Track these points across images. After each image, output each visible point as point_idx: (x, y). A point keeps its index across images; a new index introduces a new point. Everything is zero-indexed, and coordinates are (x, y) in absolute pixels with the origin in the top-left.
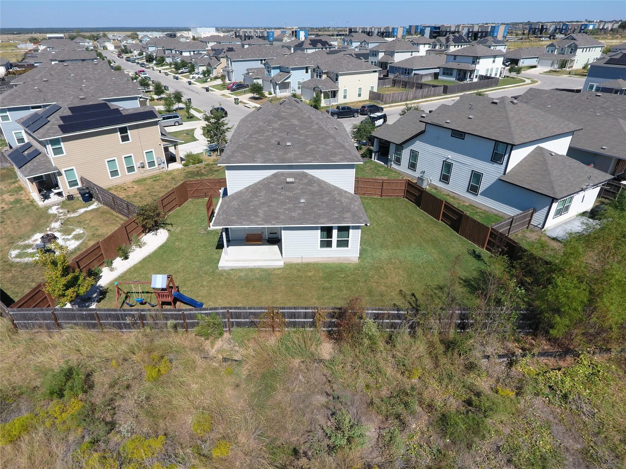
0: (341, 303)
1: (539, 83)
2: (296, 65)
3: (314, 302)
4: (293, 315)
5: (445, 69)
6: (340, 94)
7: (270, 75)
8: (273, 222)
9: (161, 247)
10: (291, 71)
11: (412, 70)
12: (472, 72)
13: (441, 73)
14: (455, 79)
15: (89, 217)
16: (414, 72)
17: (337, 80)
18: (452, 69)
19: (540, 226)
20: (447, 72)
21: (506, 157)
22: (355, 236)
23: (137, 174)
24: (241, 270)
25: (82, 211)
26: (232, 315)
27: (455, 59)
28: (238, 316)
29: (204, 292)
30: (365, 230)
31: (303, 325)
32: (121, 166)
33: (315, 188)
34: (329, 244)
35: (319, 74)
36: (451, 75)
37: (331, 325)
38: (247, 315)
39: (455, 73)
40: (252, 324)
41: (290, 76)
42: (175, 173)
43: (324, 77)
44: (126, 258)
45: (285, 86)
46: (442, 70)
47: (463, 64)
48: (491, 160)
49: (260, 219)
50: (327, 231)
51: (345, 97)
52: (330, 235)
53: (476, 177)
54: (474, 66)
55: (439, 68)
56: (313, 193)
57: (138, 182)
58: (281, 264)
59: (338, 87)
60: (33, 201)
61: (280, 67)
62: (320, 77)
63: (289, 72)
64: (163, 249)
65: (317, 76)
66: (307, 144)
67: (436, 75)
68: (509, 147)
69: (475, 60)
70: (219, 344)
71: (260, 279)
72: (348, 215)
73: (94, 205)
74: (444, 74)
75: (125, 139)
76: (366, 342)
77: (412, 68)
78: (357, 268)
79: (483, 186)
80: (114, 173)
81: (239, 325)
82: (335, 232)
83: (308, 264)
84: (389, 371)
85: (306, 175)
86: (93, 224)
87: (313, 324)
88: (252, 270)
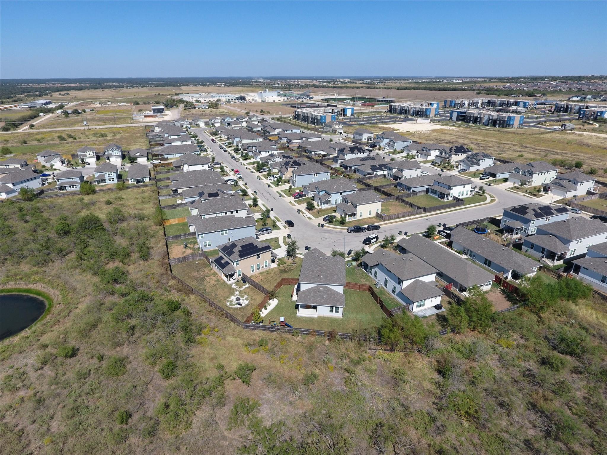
0: (331, 331)
2: (334, 191)
3: (325, 329)
4: (319, 332)
5: (432, 189)
6: (358, 215)
7: (319, 194)
8: (315, 303)
9: (276, 306)
12: (448, 195)
14: (437, 197)
15: (247, 290)
16: (412, 189)
17: (356, 206)
18: (436, 191)
19: (411, 311)
20: (433, 191)
21: (401, 283)
22: (341, 310)
23: (261, 270)
24: (304, 317)
25: (244, 287)
26: (302, 331)
27: (439, 184)
28: (304, 331)
29: (293, 323)
30: (344, 309)
31: (321, 335)
32: (256, 268)
33: (329, 293)
34: (332, 311)
36: (435, 193)
37: (329, 336)
38: (306, 331)
39: (438, 193)
40: (307, 334)
41: (330, 197)
42: (275, 270)
43: (349, 204)
44: (266, 309)
45: (327, 202)
46: (430, 189)
48: (398, 283)
49: (311, 302)
50: (332, 308)
51: (361, 216)
52: (333, 309)
53: (394, 288)
54: (449, 191)
56: (328, 294)
57: (261, 273)
58: (316, 316)
59: (357, 211)
60: (224, 281)
61: (325, 190)
63: (330, 195)
64: (277, 307)
66: (328, 277)
67: (427, 191)
69: (450, 187)
70: (298, 338)
71: (309, 321)
72: (338, 303)
73: (248, 285)
74: (431, 192)
75: (259, 257)
76: (337, 341)
77: (411, 186)
78: (342, 320)
79: (397, 292)
80: (253, 271)
81: (304, 334)
82: (334, 308)
83: (325, 317)
84: (343, 350)
85: (327, 287)
86: (250, 294)
87: (324, 336)
88: (307, 317)
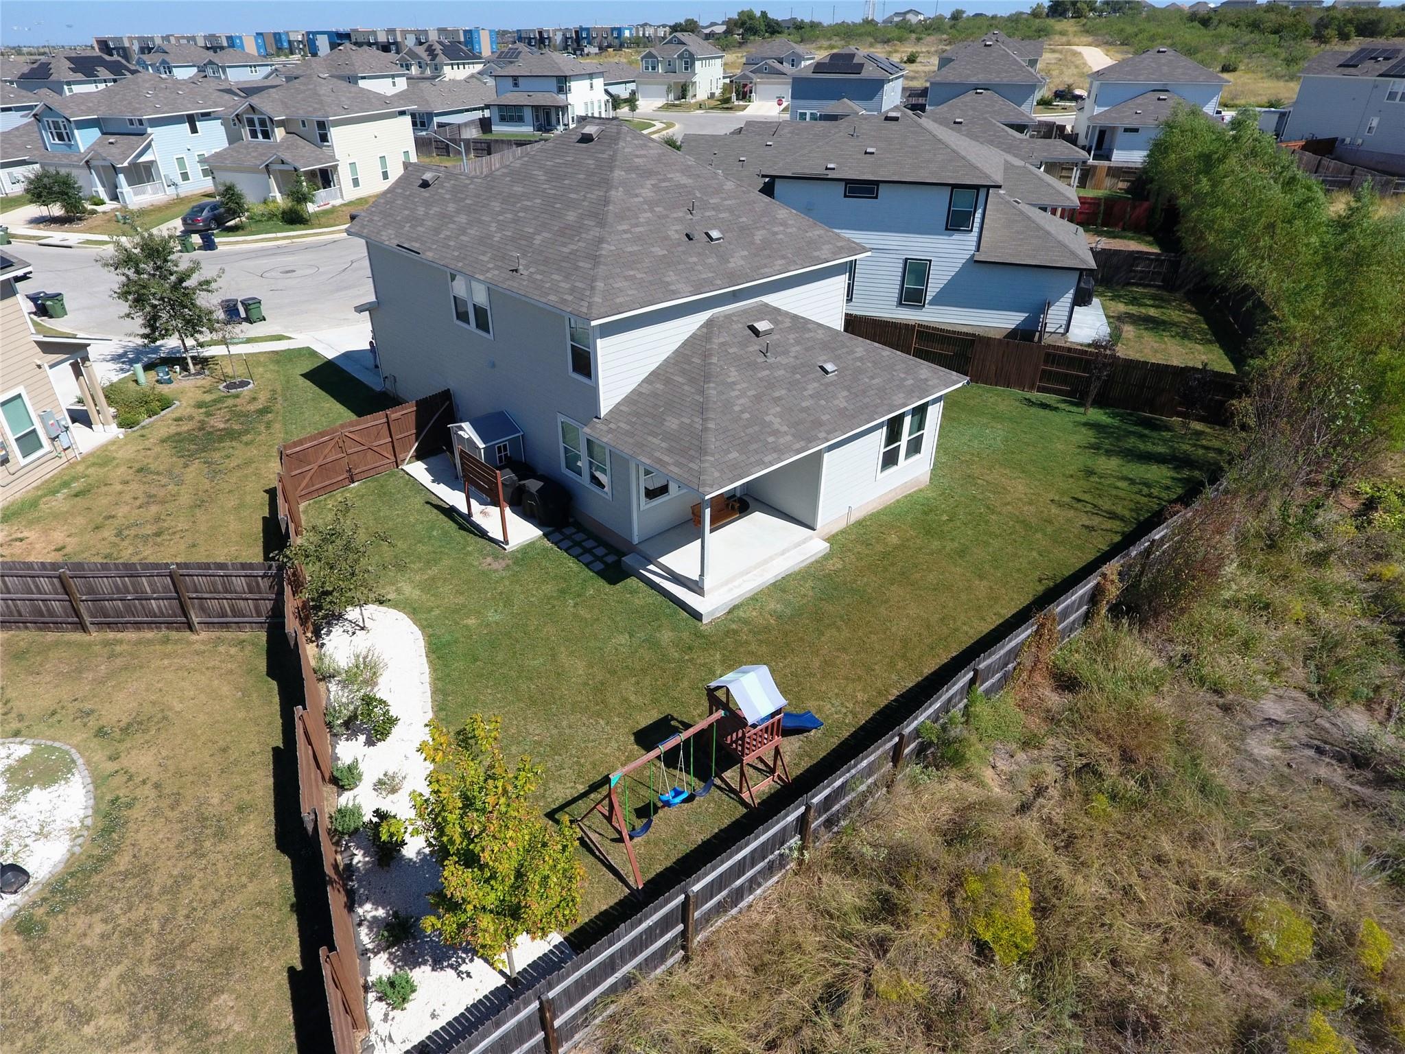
1: (677, 126)
2: (157, 111)
5: (501, 107)
6: (344, 175)
7: (70, 146)
8: (822, 435)
9: (438, 653)
10: (149, 130)
11: (431, 116)
12: (564, 109)
13: (496, 118)
14: (531, 129)
16: (436, 120)
17: (324, 138)
18: (519, 108)
19: (1061, 330)
20: (510, 114)
21: (978, 215)
22: (933, 421)
24: (756, 599)
27: (516, 85)
34: (894, 456)
35: (258, 128)
36: (520, 120)
39: (528, 114)
41: (149, 146)
43: (279, 133)
45: (142, 174)
46: (496, 110)
47: (539, 94)
48: (947, 229)
49: (789, 438)
50: (898, 427)
51: (356, 182)
52: (898, 434)
53: (916, 271)
54: (562, 96)
55: (487, 107)
58: (821, 545)
59: (333, 158)
61: (97, 119)
62: (266, 135)
63: (142, 134)
65: (254, 135)
66: (747, 229)
67: (485, 125)
68: (982, 193)
69: (562, 83)
72: (924, 373)
74: (503, 119)
77: (429, 110)
78: (941, 492)
79: (934, 286)
83: (861, 524)
85: (774, 308)
88: (778, 587)
